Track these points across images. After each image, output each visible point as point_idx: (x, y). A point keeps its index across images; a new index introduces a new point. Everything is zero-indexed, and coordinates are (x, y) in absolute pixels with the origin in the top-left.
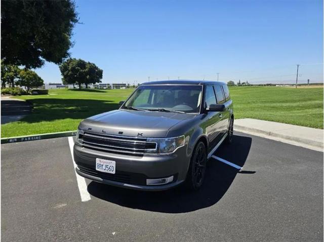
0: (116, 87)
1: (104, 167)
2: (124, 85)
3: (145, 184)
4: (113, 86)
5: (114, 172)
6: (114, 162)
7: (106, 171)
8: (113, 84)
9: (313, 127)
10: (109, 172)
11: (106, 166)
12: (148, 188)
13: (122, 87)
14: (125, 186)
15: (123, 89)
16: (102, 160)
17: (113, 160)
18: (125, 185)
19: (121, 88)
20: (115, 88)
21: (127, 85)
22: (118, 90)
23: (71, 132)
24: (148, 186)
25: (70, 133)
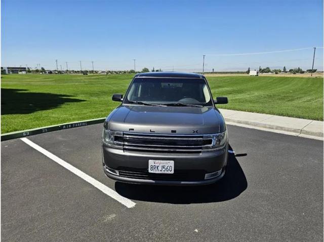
0: (13, 71)
1: (160, 168)
2: (23, 69)
3: (203, 179)
4: (9, 71)
5: (172, 172)
6: (172, 162)
7: (163, 172)
8: (8, 68)
9: (250, 112)
10: (166, 172)
11: (163, 167)
12: (205, 182)
13: (21, 71)
14: (182, 184)
15: (22, 75)
16: (157, 161)
17: (171, 160)
18: (182, 182)
19: (19, 73)
20: (11, 73)
21: (27, 69)
22: (15, 75)
23: (22, 131)
24: (206, 180)
25: (21, 133)
